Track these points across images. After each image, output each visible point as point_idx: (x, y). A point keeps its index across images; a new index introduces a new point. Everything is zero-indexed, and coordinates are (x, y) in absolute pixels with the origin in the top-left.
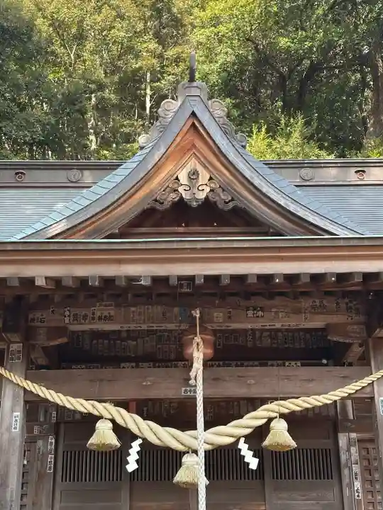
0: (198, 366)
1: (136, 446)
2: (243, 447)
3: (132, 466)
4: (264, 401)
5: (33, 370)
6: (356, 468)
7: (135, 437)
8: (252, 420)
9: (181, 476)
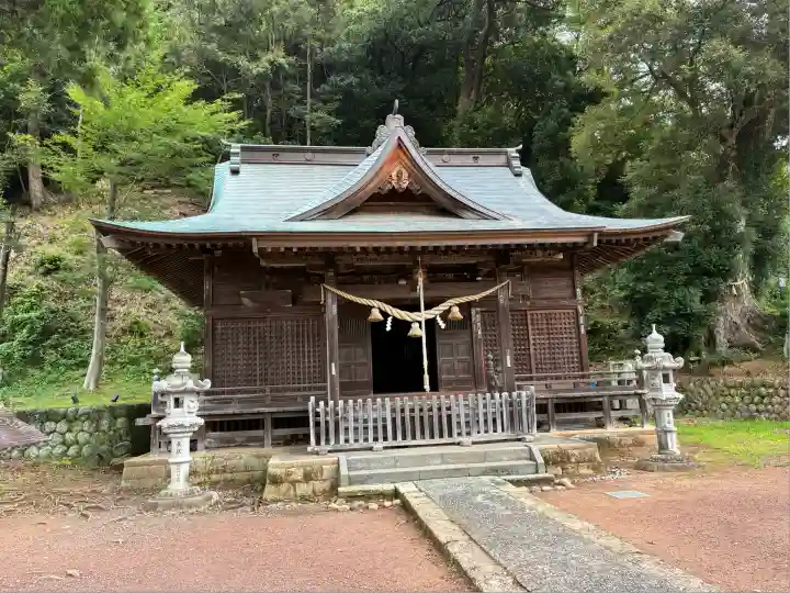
0: (421, 284)
1: (390, 319)
2: (438, 319)
3: (388, 328)
4: (449, 298)
5: (340, 285)
6: (479, 324)
7: (389, 316)
8: (443, 307)
9: (411, 333)
